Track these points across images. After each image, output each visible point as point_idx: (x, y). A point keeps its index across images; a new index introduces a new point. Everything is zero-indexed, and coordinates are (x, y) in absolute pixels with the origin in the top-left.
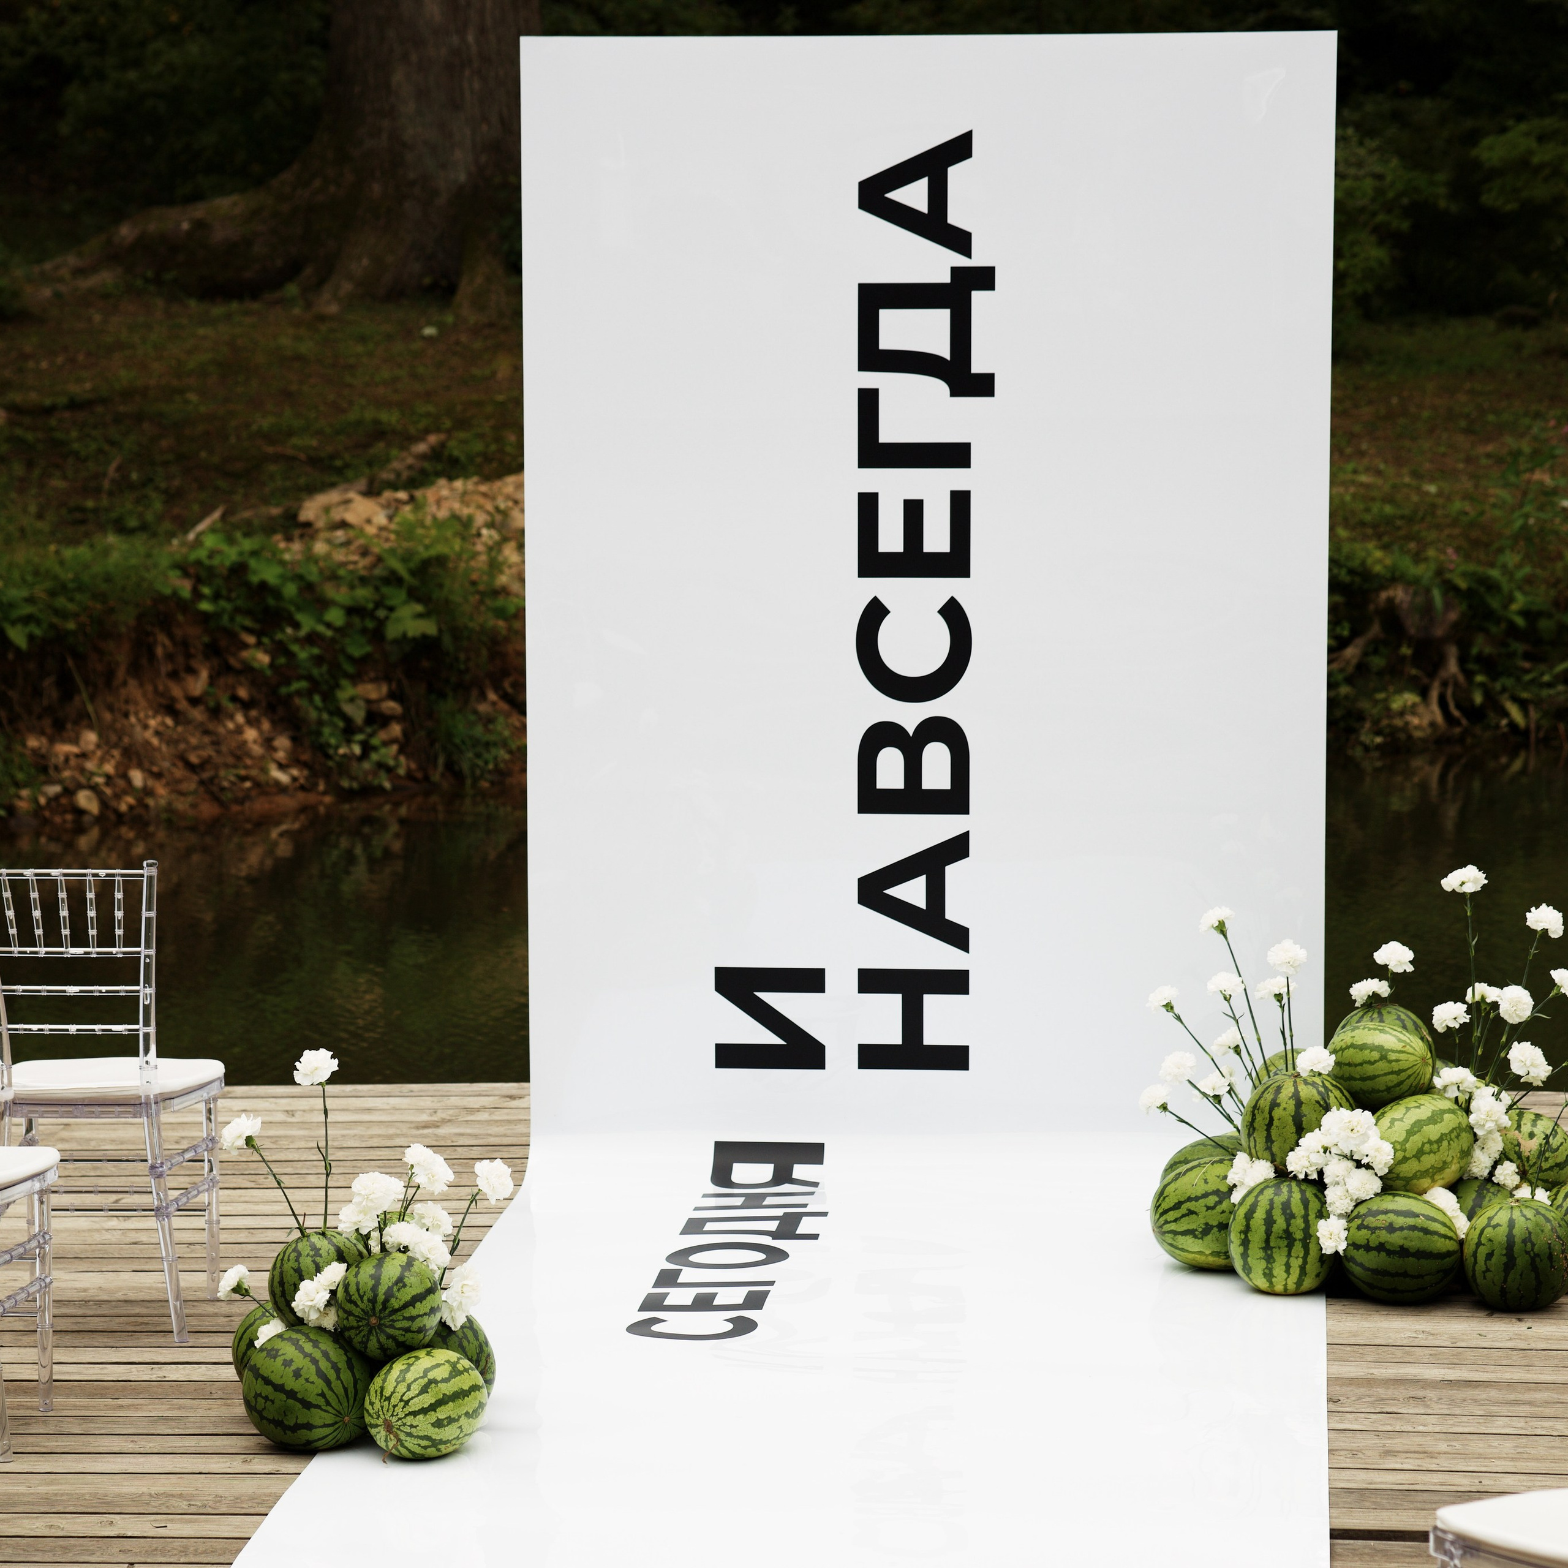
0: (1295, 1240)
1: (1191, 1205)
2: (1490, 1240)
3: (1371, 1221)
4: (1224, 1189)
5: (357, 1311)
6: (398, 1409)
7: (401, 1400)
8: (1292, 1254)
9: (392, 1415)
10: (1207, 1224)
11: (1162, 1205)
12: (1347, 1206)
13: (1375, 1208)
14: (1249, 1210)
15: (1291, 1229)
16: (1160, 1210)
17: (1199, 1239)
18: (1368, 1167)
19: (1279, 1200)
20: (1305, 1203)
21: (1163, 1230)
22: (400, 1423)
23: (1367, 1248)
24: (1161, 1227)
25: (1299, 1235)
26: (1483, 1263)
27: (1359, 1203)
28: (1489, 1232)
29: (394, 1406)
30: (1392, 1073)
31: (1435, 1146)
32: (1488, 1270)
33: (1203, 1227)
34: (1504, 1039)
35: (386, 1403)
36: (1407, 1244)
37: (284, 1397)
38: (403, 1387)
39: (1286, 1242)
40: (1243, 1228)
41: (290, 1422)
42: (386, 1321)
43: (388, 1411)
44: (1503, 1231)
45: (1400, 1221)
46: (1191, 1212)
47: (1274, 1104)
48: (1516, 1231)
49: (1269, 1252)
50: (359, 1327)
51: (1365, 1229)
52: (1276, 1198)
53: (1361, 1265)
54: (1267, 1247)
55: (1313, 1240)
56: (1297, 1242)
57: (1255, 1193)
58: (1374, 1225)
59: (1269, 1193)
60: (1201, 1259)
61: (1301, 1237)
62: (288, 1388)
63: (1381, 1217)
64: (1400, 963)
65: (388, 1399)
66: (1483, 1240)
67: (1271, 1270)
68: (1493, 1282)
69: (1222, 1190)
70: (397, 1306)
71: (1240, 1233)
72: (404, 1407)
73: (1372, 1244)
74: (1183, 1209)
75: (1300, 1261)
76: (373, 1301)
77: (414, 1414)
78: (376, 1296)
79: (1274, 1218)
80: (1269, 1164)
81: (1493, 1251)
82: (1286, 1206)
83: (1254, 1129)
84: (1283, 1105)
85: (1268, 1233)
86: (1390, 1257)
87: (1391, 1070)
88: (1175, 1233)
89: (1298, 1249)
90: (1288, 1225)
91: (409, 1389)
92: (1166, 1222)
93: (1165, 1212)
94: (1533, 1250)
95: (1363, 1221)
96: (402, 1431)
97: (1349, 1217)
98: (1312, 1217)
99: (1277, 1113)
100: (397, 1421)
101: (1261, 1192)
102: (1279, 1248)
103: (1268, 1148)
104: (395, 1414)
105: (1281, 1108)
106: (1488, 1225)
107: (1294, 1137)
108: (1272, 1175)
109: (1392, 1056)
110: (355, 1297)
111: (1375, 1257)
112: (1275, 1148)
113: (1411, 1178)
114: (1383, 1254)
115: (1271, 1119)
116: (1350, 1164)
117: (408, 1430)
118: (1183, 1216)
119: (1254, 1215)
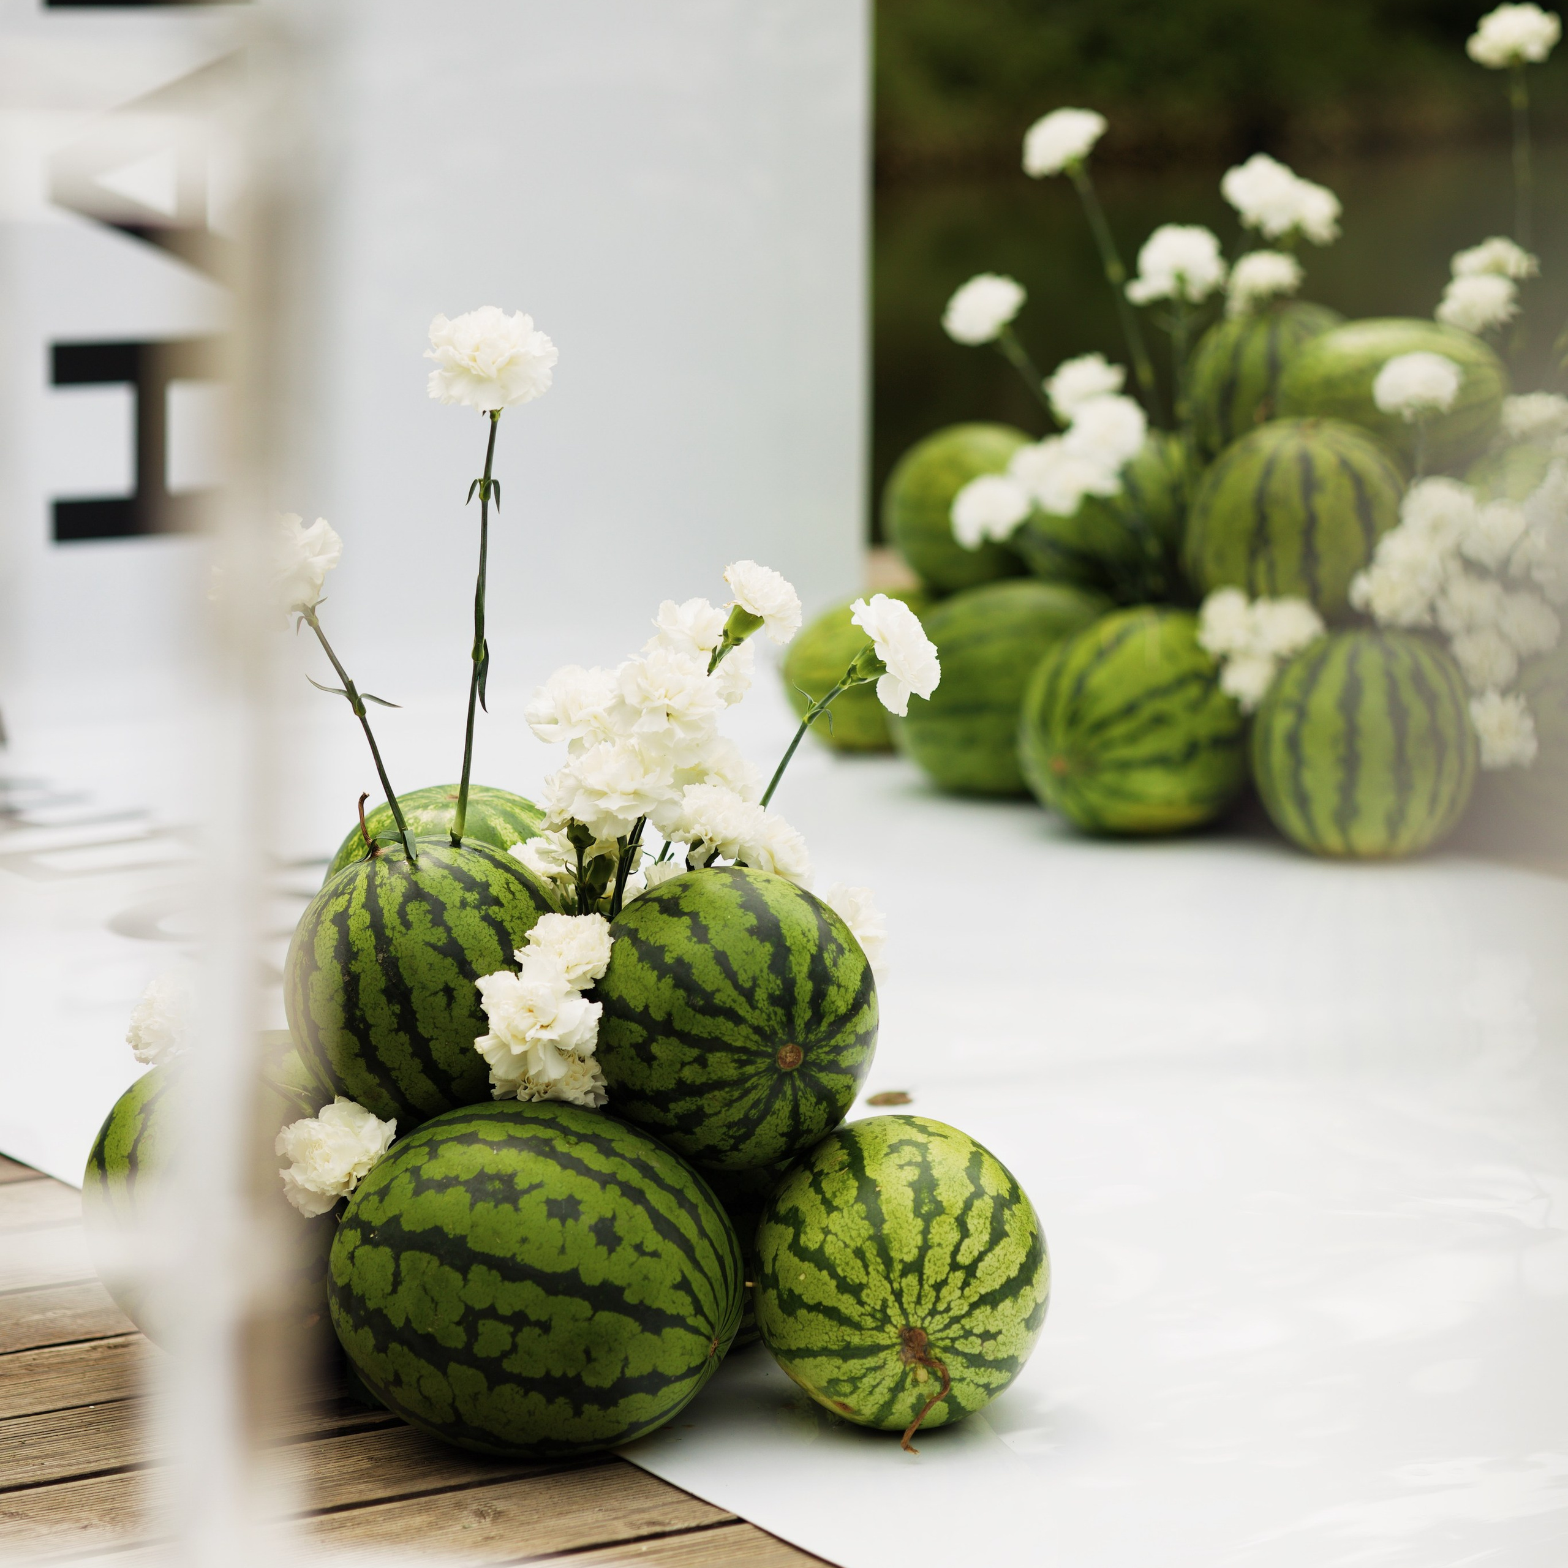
0: (1447, 744)
1: (1157, 706)
4: (1204, 668)
5: (738, 1036)
7: (955, 1266)
8: (1444, 773)
9: (933, 1313)
11: (1090, 715)
15: (1439, 724)
17: (1174, 771)
19: (1400, 670)
22: (955, 1331)
25: (1450, 732)
29: (938, 1287)
33: (1185, 747)
35: (912, 1280)
37: (583, 1307)
38: (947, 1228)
39: (1432, 750)
41: (603, 1377)
42: (822, 1054)
43: (918, 1302)
46: (1158, 720)
49: (1403, 772)
50: (743, 1080)
52: (1393, 667)
56: (1450, 749)
61: (1454, 737)
62: (592, 1277)
65: (916, 1267)
67: (1402, 809)
69: (1202, 671)
70: (843, 1009)
71: (1334, 743)
72: (966, 1284)
75: (1453, 785)
76: (785, 1000)
77: (991, 1299)
78: (789, 985)
79: (1406, 703)
80: (1305, 607)
82: (1418, 679)
83: (1267, 540)
84: (1331, 486)
85: (1400, 735)
88: (1126, 765)
90: (1433, 716)
91: (965, 1233)
96: (957, 1353)
98: (1459, 697)
100: (947, 1327)
103: (1307, 576)
104: (941, 1307)
105: (1328, 491)
110: (727, 995)
115: (1312, 518)
117: (973, 1346)
119: (1362, 700)
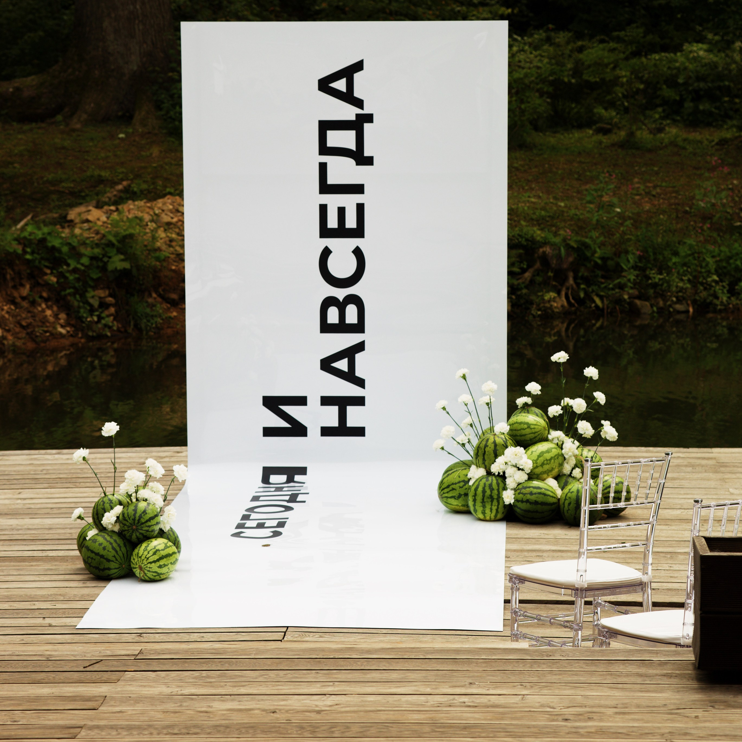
1: (454, 486)
2: (570, 498)
3: (523, 491)
4: (466, 480)
5: (128, 524)
6: (145, 561)
7: (146, 558)
10: (460, 494)
12: (514, 485)
13: (525, 486)
14: (476, 488)
15: (493, 495)
16: (441, 489)
17: (457, 500)
18: (523, 470)
19: (488, 483)
20: (498, 484)
21: (442, 497)
22: (145, 566)
23: (522, 501)
24: (442, 495)
25: (495, 497)
26: (566, 507)
27: (519, 484)
28: (569, 495)
29: (143, 560)
30: (532, 433)
31: (549, 462)
32: (569, 510)
33: (458, 495)
34: (576, 420)
35: (140, 559)
36: (537, 500)
37: (99, 557)
38: (146, 552)
39: (490, 500)
40: (474, 494)
41: (102, 567)
42: (139, 528)
43: (140, 562)
44: (575, 494)
45: (535, 491)
46: (453, 489)
47: (486, 446)
48: (579, 494)
49: (484, 504)
50: (128, 530)
51: (521, 494)
53: (520, 508)
54: (483, 502)
55: (501, 499)
56: (495, 500)
57: (478, 481)
58: (525, 492)
59: (484, 480)
60: (458, 508)
62: (101, 554)
63: (528, 489)
64: (536, 391)
65: (141, 557)
66: (567, 498)
67: (485, 511)
68: (571, 514)
70: (143, 521)
71: (473, 497)
72: (147, 560)
73: (524, 500)
74: (450, 488)
75: (496, 507)
76: (134, 520)
77: (151, 563)
78: (135, 518)
79: (486, 490)
80: (484, 469)
81: (571, 502)
82: (491, 485)
83: (478, 456)
84: (489, 446)
85: (484, 496)
86: (531, 505)
88: (447, 497)
89: (495, 502)
90: (491, 493)
91: (148, 553)
92: (444, 493)
93: (443, 489)
95: (521, 491)
96: (146, 570)
97: (515, 490)
98: (501, 490)
99: (487, 449)
101: (481, 480)
102: (488, 502)
103: (484, 463)
106: (569, 492)
107: (494, 458)
108: (485, 474)
109: (532, 427)
110: (127, 518)
111: (525, 505)
112: (486, 463)
113: (540, 474)
114: (528, 504)
115: (485, 452)
116: (516, 469)
117: (148, 569)
118: (450, 491)
119: (478, 490)
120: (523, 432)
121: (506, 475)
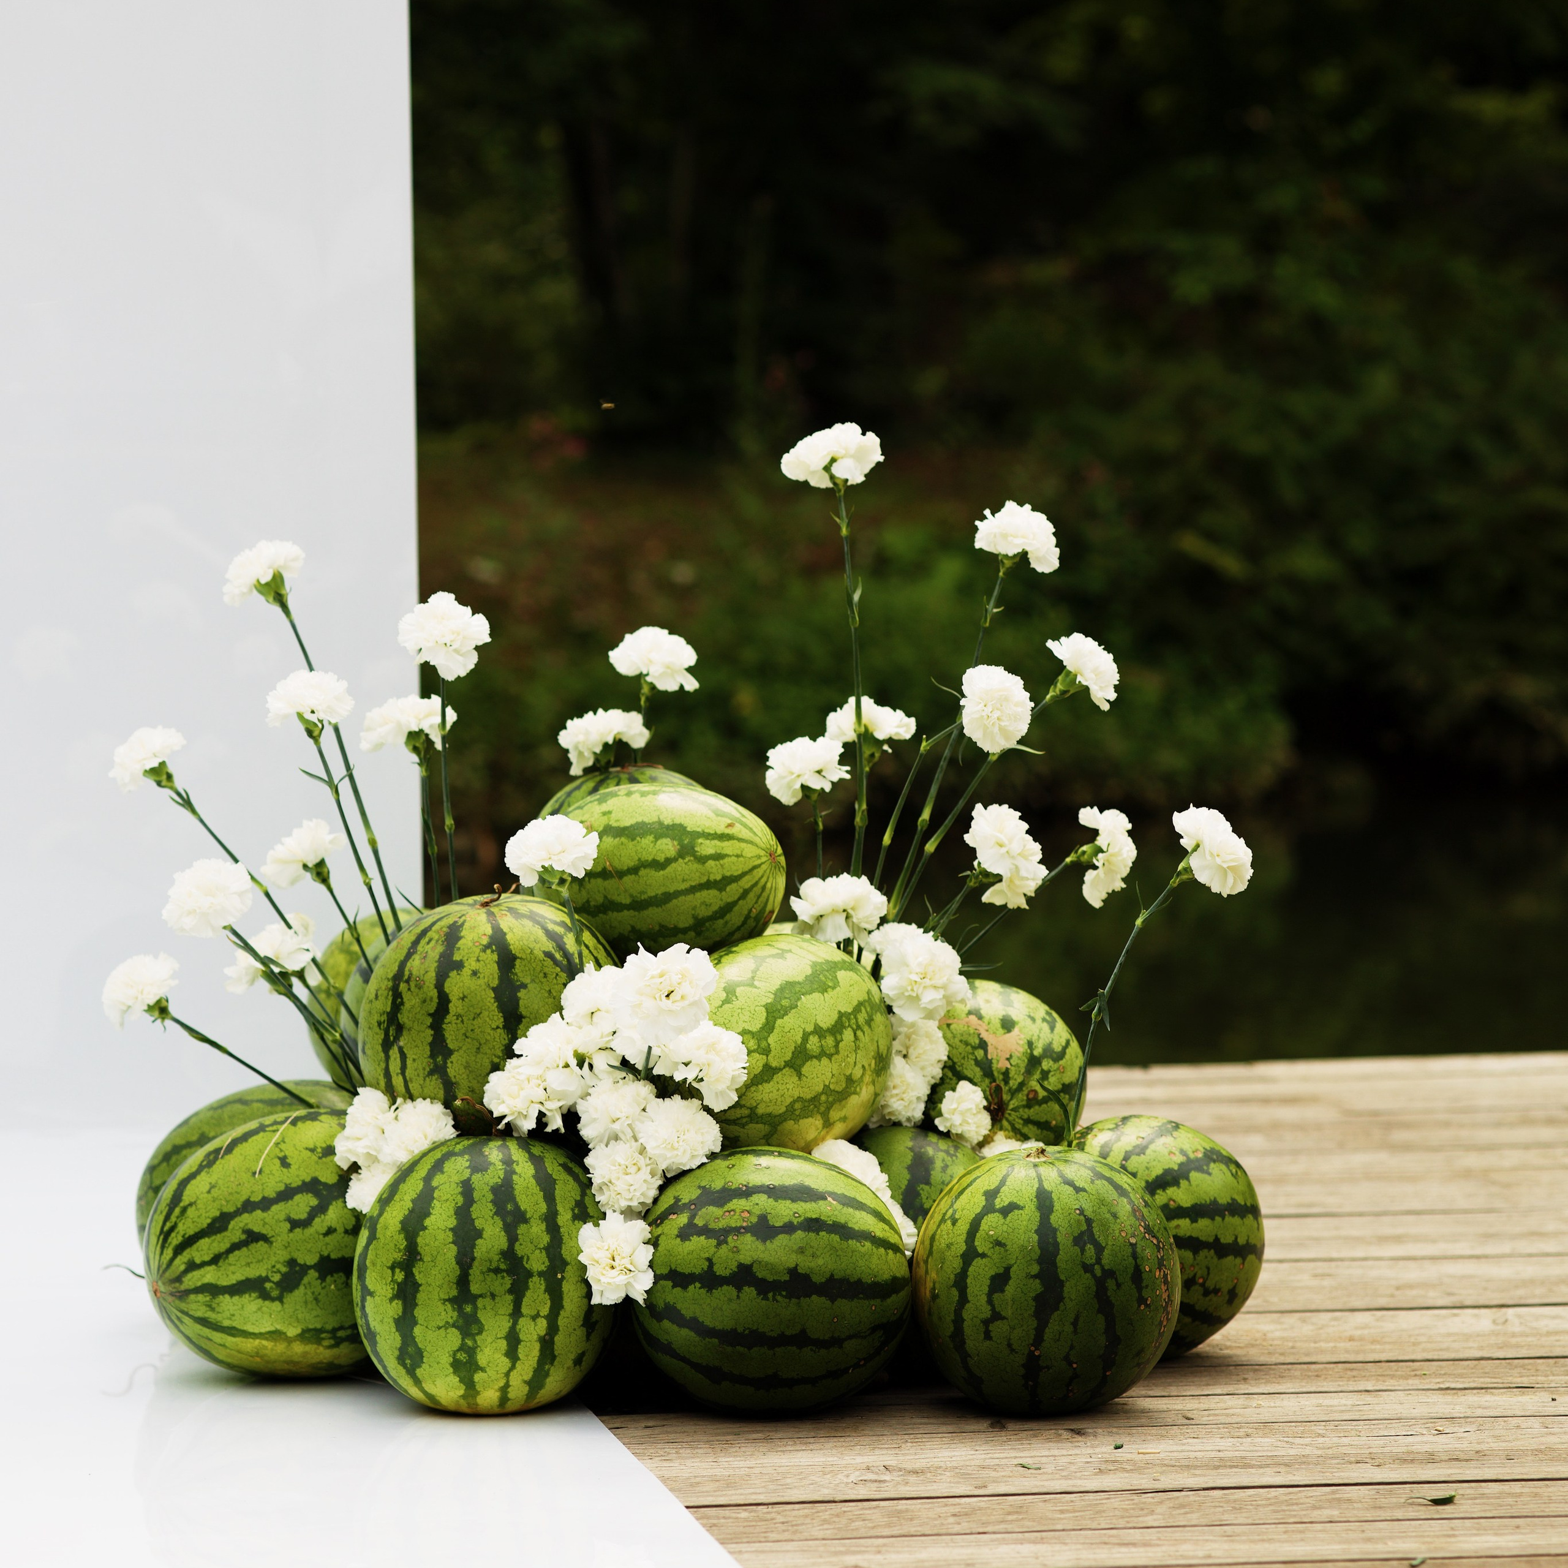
0: (529, 1274)
1: (254, 1221)
2: (998, 1243)
3: (712, 1214)
4: (329, 1177)
8: (525, 1310)
10: (292, 1263)
11: (181, 1228)
12: (644, 1189)
13: (718, 1185)
14: (411, 1211)
15: (520, 1249)
16: (175, 1239)
17: (273, 1300)
18: (688, 1091)
19: (483, 1183)
20: (547, 1185)
21: (183, 1287)
23: (710, 1279)
24: (178, 1279)
25: (537, 1262)
26: (984, 1299)
27: (669, 1181)
28: (992, 1224)
30: (708, 885)
31: (830, 1041)
32: (996, 1316)
33: (284, 1269)
36: (806, 1264)
39: (508, 1282)
40: (398, 1256)
44: (1027, 1220)
45: (784, 1211)
46: (252, 1237)
47: (448, 965)
48: (1055, 1219)
49: (468, 1309)
51: (699, 1234)
52: (476, 1178)
53: (694, 1324)
54: (462, 1296)
55: (570, 1272)
56: (536, 1279)
57: (422, 1171)
58: (722, 1224)
59: (458, 1167)
60: (274, 1350)
61: (543, 1268)
63: (738, 1204)
64: (670, 670)
66: (980, 1245)
67: (471, 1352)
68: (1009, 1345)
69: (323, 1180)
71: (392, 1268)
73: (720, 1270)
74: (234, 1231)
75: (542, 1325)
79: (478, 1224)
80: (438, 1108)
81: (1007, 1269)
82: (503, 1193)
83: (400, 1028)
84: (471, 965)
85: (465, 1261)
86: (766, 1298)
87: (704, 880)
88: (213, 1290)
89: (537, 1297)
90: (513, 1239)
92: (192, 1266)
93: (189, 1242)
94: (1099, 1260)
95: (692, 1217)
97: (648, 1214)
98: (564, 1217)
99: (455, 985)
101: (438, 1167)
102: (493, 1296)
103: (438, 1070)
105: (467, 971)
106: (989, 1209)
107: (501, 1037)
108: (450, 1132)
109: (707, 847)
111: (730, 1300)
112: (455, 1068)
113: (782, 1118)
114: (749, 1292)
115: (444, 1000)
116: (646, 1090)
118: (235, 1247)
119: (427, 1222)
120: (653, 883)
121: (587, 1131)
